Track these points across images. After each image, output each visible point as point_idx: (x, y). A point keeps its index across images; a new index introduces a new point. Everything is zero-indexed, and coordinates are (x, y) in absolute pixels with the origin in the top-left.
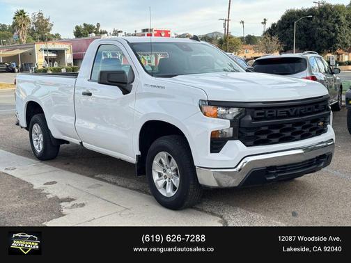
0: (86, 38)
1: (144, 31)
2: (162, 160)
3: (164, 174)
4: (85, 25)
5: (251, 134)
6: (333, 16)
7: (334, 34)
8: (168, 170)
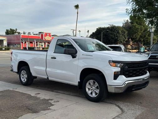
0: (13, 35)
1: (39, 33)
2: (91, 83)
3: (91, 89)
4: (11, 29)
5: (127, 73)
6: (117, 31)
7: (117, 38)
8: (93, 87)
